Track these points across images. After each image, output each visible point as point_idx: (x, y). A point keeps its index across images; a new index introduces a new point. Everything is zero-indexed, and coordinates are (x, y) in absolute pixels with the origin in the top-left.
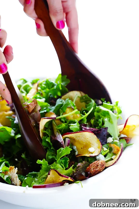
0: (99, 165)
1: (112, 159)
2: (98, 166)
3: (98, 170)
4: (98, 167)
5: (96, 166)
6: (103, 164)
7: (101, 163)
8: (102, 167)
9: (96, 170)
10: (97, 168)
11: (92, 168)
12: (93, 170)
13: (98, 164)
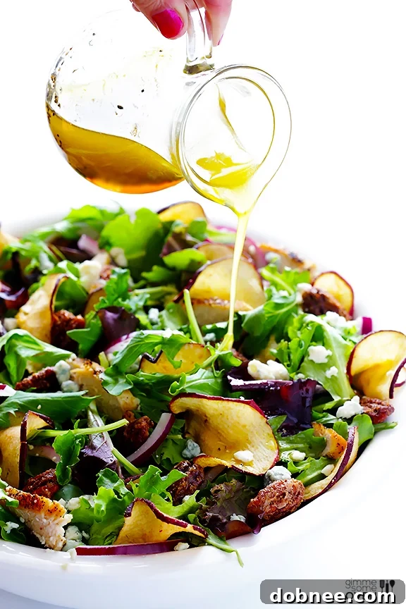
0: (287, 493)
1: (322, 477)
2: (284, 494)
3: (284, 510)
4: (284, 500)
5: (278, 497)
6: (298, 490)
7: (293, 486)
8: (296, 498)
9: (279, 508)
10: (281, 501)
11: (267, 502)
12: (271, 507)
13: (285, 491)
